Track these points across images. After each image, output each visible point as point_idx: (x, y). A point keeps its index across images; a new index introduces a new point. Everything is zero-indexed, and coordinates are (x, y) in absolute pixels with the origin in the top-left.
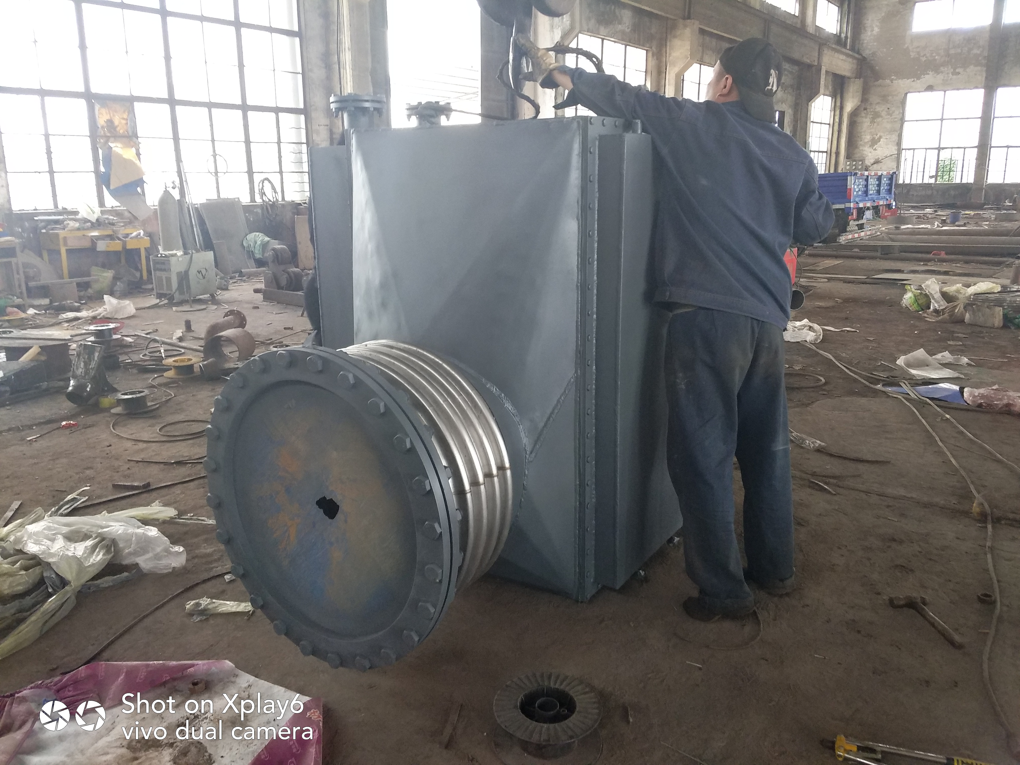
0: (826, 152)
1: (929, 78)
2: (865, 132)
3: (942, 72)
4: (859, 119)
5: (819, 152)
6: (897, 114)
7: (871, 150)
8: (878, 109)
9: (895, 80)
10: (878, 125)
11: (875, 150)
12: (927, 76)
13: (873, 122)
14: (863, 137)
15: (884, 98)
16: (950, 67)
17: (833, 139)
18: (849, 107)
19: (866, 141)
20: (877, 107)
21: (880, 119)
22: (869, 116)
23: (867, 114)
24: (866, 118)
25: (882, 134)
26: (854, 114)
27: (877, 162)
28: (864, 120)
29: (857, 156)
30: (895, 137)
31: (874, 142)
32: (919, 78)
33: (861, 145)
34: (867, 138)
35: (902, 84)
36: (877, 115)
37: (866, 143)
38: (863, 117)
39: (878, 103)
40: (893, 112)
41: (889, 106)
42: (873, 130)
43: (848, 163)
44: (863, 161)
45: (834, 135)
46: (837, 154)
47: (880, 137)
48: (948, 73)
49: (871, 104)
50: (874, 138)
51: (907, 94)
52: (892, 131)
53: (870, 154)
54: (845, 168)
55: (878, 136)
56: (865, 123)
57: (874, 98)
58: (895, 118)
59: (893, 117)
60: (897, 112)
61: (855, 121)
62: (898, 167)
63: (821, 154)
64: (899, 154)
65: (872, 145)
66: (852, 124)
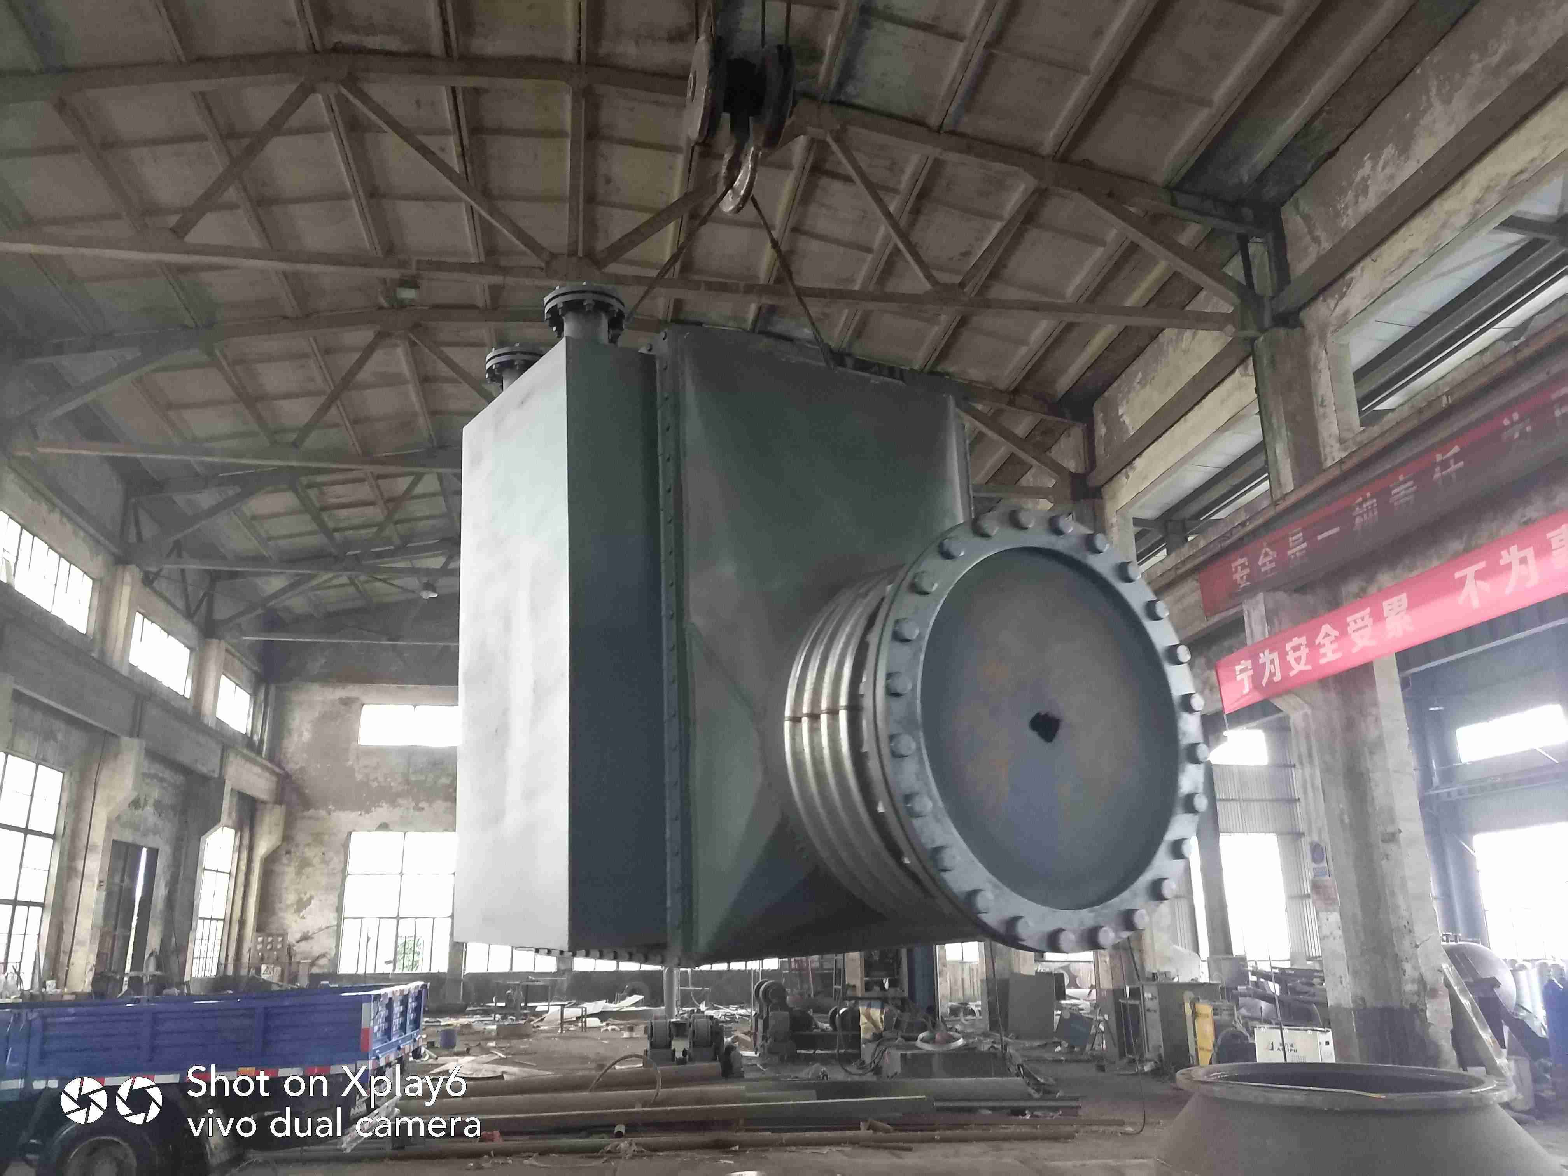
0: (224, 920)
1: (383, 812)
2: (286, 888)
3: (400, 806)
4: (277, 868)
5: (212, 919)
6: (336, 862)
7: (296, 917)
8: (309, 853)
9: (334, 811)
10: (308, 878)
11: (303, 917)
12: (379, 810)
13: (299, 873)
14: (284, 896)
15: (318, 838)
16: (410, 800)
17: (236, 898)
18: (263, 848)
19: (289, 902)
20: (306, 850)
21: (310, 870)
22: (293, 864)
23: (290, 860)
24: (289, 865)
25: (313, 893)
26: (271, 860)
27: (305, 938)
28: (287, 869)
29: (273, 927)
30: (333, 899)
31: (301, 905)
32: (368, 811)
33: (280, 909)
34: (290, 898)
35: (344, 818)
36: (305, 863)
37: (288, 907)
38: (284, 865)
39: (309, 845)
40: (332, 859)
41: (323, 849)
42: (299, 886)
43: (260, 939)
44: (284, 935)
45: (237, 892)
46: (242, 923)
47: (311, 898)
48: (408, 808)
49: (297, 846)
50: (301, 899)
51: (350, 834)
52: (329, 889)
53: (294, 925)
54: (256, 947)
55: (308, 895)
56: (288, 873)
57: (301, 837)
58: (334, 869)
59: (331, 866)
60: (336, 860)
61: (272, 871)
62: (338, 946)
63: (214, 922)
64: (339, 926)
65: (298, 910)
66: (268, 875)
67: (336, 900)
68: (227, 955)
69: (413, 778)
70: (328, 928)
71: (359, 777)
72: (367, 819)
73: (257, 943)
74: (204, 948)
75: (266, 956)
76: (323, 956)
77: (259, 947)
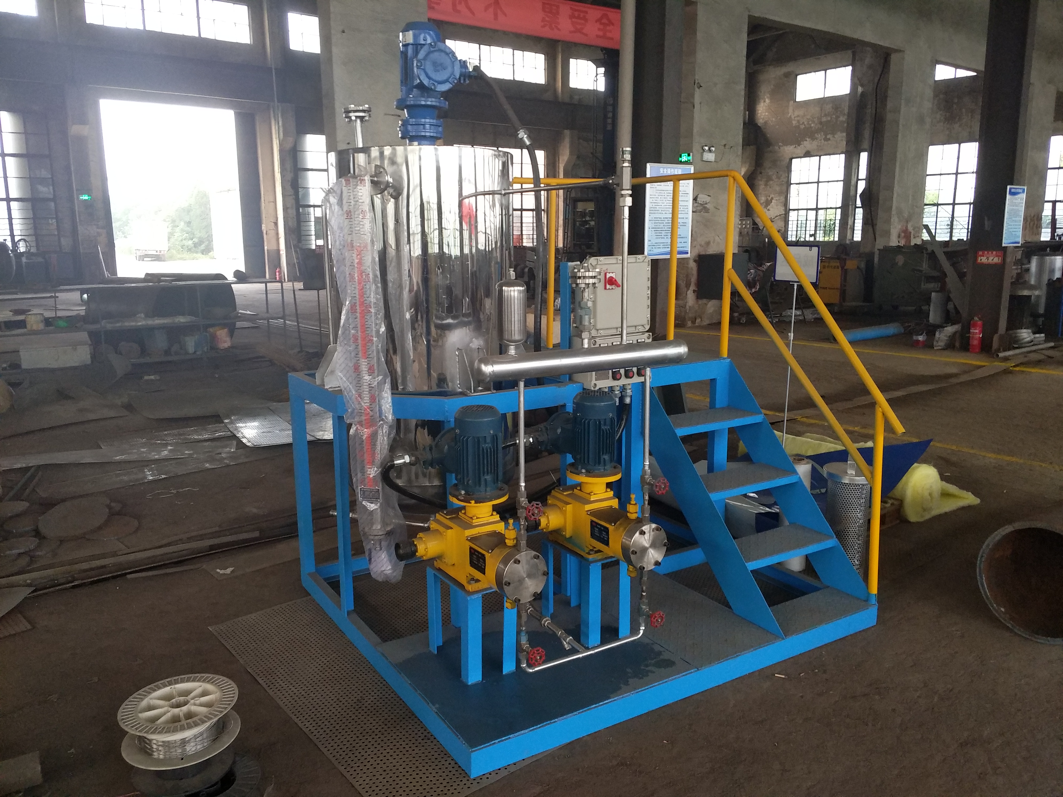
69: (824, 119)
70: (780, 215)
71: (794, 122)
72: (800, 150)
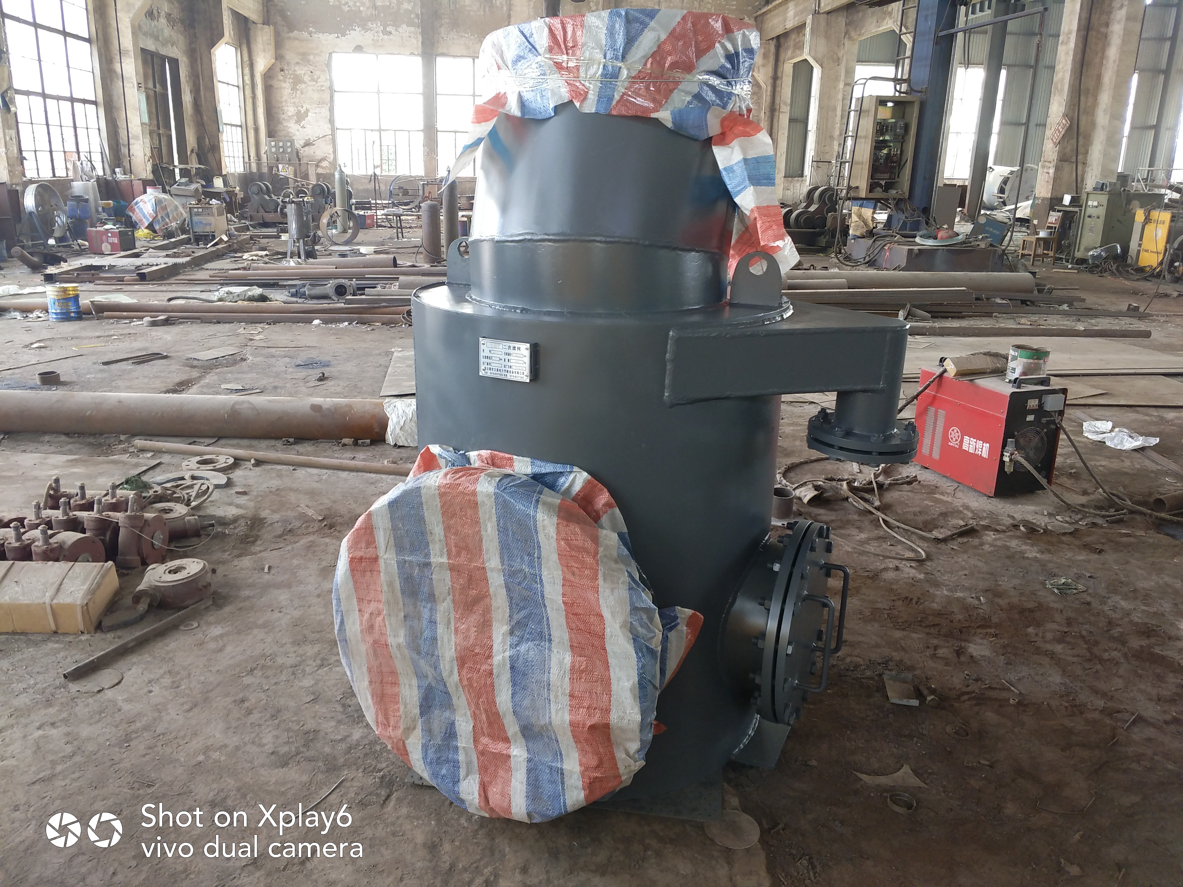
0: (241, 126)
1: (356, 36)
2: (286, 101)
3: (370, 29)
4: (275, 83)
5: (232, 125)
6: (323, 81)
7: (297, 127)
8: (299, 71)
9: (315, 33)
10: (302, 93)
11: (303, 127)
12: (353, 33)
13: (294, 89)
14: (286, 108)
15: (304, 58)
16: (379, 24)
17: (247, 109)
18: (261, 65)
19: (290, 114)
20: (297, 68)
21: (303, 86)
22: (287, 80)
23: (285, 77)
24: (285, 82)
25: (309, 107)
26: (268, 76)
27: (308, 144)
28: (284, 85)
29: (282, 134)
30: (325, 112)
31: (300, 117)
32: (343, 34)
33: (284, 119)
34: (290, 110)
35: (323, 39)
36: (297, 80)
37: (290, 117)
38: (280, 81)
39: (298, 63)
40: (319, 78)
41: (311, 68)
42: (296, 100)
43: (273, 143)
44: (292, 142)
45: (247, 103)
46: (257, 130)
47: (307, 111)
48: (377, 32)
49: (288, 64)
50: (299, 112)
52: (321, 103)
53: (297, 133)
54: (271, 150)
55: (304, 108)
56: (284, 89)
57: (291, 56)
58: (322, 86)
59: (319, 84)
60: (322, 78)
61: (271, 86)
62: (335, 152)
63: (234, 128)
64: (333, 135)
65: (298, 122)
66: (268, 89)
67: (328, 113)
68: (249, 156)
73: (270, 147)
74: (231, 149)
75: (280, 156)
76: (324, 159)
77: (274, 150)
